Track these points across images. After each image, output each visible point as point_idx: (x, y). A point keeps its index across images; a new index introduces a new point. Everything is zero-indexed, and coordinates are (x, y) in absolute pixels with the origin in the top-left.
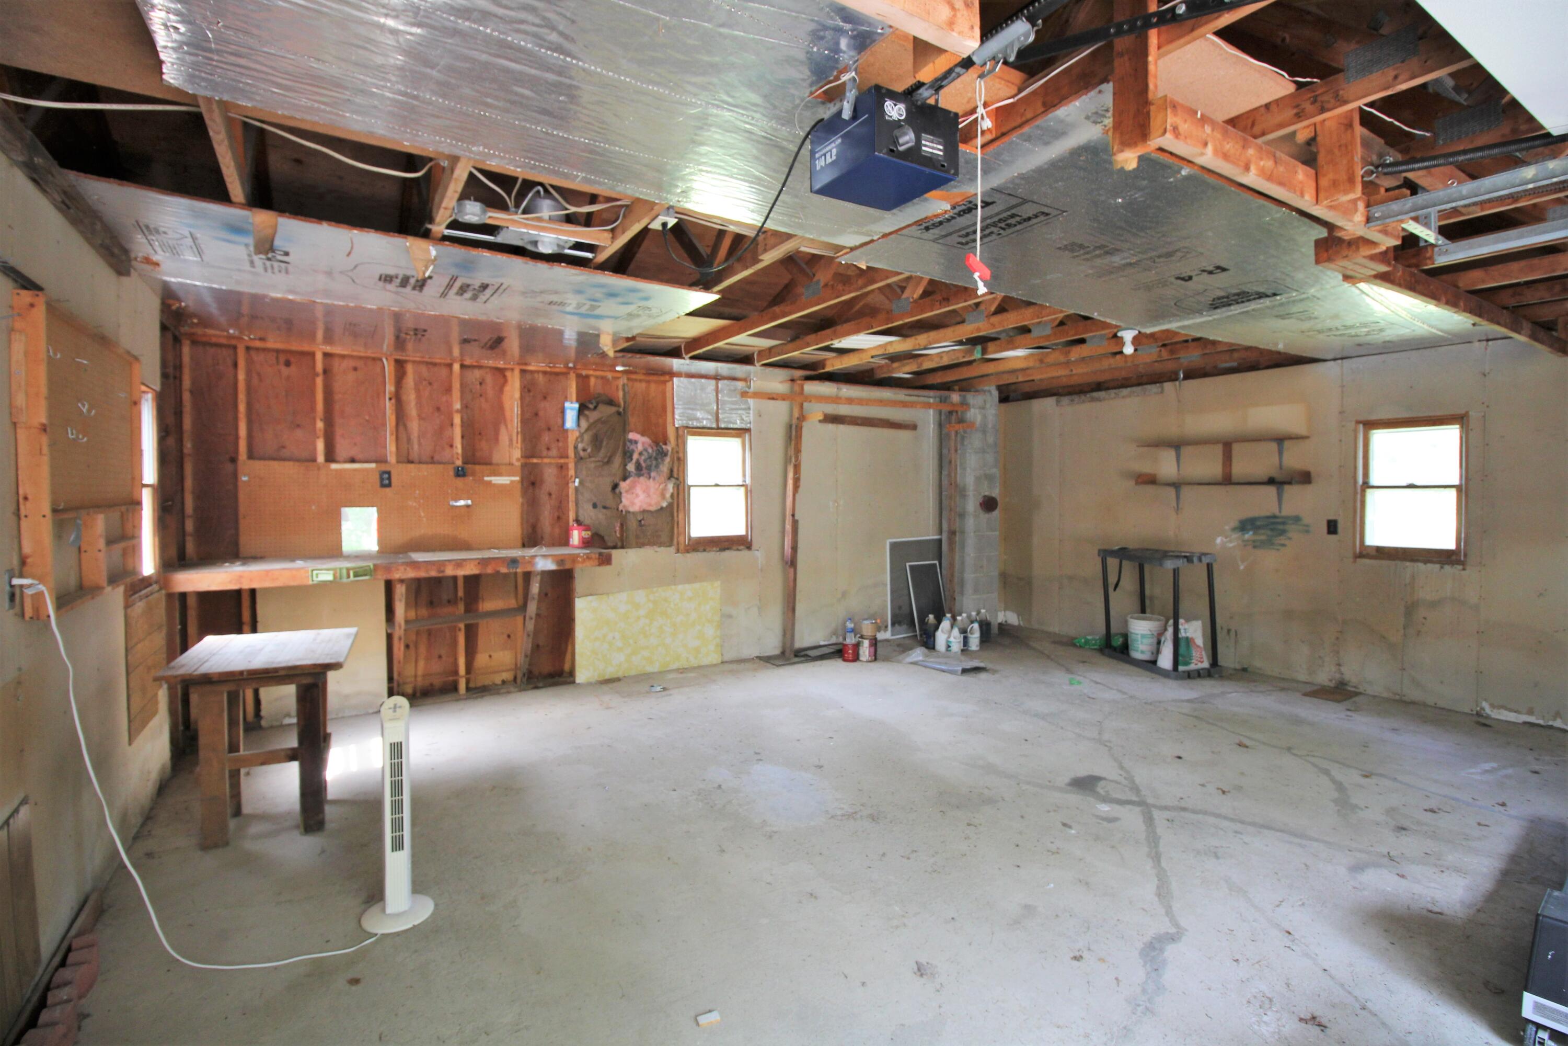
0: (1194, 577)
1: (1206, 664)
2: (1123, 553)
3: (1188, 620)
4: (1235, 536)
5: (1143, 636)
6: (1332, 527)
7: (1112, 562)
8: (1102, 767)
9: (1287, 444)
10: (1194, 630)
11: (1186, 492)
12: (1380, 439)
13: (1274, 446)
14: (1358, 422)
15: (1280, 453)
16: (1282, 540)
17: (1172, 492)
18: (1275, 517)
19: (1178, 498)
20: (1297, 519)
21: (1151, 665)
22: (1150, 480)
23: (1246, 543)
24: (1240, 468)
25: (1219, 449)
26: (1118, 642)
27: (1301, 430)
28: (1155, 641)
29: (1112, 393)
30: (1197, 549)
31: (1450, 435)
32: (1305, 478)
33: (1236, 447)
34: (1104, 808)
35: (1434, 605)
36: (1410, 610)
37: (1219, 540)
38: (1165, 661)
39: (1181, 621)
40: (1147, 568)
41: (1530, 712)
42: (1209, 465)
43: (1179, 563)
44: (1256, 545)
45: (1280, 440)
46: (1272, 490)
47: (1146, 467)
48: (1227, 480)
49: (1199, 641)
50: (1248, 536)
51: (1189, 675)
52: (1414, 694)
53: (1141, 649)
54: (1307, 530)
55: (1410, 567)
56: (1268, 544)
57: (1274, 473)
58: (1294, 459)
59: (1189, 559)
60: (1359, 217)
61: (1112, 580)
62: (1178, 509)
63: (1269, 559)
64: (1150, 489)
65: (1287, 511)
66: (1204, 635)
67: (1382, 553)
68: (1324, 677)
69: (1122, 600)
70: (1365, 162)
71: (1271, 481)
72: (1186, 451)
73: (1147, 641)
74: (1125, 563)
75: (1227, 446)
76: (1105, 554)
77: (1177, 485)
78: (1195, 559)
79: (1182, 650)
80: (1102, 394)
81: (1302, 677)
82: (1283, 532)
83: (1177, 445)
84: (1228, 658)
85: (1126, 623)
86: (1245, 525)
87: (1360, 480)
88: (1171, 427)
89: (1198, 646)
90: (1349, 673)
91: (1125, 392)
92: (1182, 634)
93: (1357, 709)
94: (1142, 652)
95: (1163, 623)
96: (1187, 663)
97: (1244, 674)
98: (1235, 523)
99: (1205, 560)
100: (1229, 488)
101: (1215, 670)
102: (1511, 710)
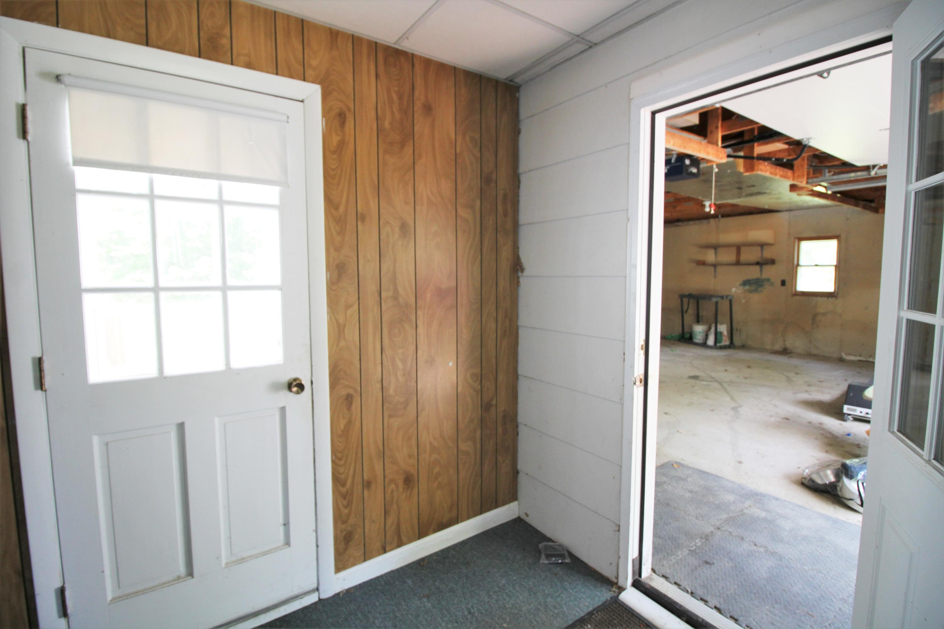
0: (724, 306)
1: (728, 343)
2: (690, 296)
3: (721, 324)
4: (741, 287)
5: (700, 332)
6: (783, 283)
7: (685, 300)
8: (697, 373)
9: (765, 247)
10: (723, 328)
11: (719, 269)
12: (805, 245)
13: (759, 249)
14: (795, 238)
15: (762, 251)
16: (760, 289)
17: (712, 269)
18: (758, 279)
19: (715, 271)
20: (768, 280)
21: (704, 345)
22: (702, 263)
23: (745, 291)
24: (743, 258)
25: (734, 250)
26: (687, 336)
27: (771, 241)
28: (704, 334)
29: (685, 223)
30: (724, 293)
31: (833, 244)
32: (772, 262)
33: (743, 249)
34: (705, 383)
35: (824, 314)
36: (815, 317)
37: (733, 290)
38: (711, 341)
39: (718, 325)
40: (700, 302)
41: (860, 356)
42: (728, 256)
43: (719, 299)
44: (750, 291)
45: (762, 245)
46: (757, 268)
47: (700, 257)
48: (738, 263)
49: (725, 333)
50: (747, 287)
51: (722, 348)
52: (815, 352)
53: (699, 338)
54: (772, 284)
55: (815, 299)
56: (756, 291)
57: (759, 260)
58: (768, 253)
59: (722, 297)
60: (805, 182)
61: (685, 309)
62: (715, 276)
63: (756, 298)
64: (702, 268)
65: (765, 276)
66: (727, 331)
67: (804, 294)
68: (778, 347)
69: (689, 318)
70: (808, 165)
71: (758, 263)
72: (720, 250)
73: (701, 335)
74: (691, 300)
75: (738, 248)
76: (682, 297)
77: (715, 266)
78: (725, 297)
79: (718, 336)
80: (680, 224)
81: (769, 347)
82: (762, 286)
83: (716, 247)
84: (737, 341)
85: (691, 328)
86: (745, 283)
87: (796, 263)
88: (713, 239)
89: (725, 335)
90: (788, 345)
91: (692, 223)
92: (719, 330)
93: (791, 357)
94: (699, 339)
95: (708, 326)
96: (720, 342)
97: (744, 347)
98: (741, 282)
99: (729, 298)
100: (739, 267)
101: (731, 346)
102: (853, 355)
